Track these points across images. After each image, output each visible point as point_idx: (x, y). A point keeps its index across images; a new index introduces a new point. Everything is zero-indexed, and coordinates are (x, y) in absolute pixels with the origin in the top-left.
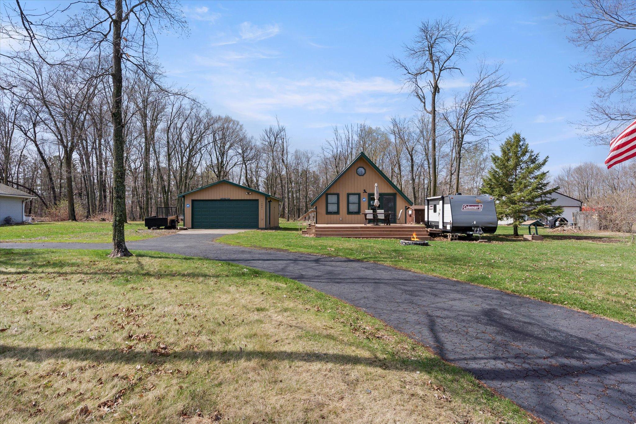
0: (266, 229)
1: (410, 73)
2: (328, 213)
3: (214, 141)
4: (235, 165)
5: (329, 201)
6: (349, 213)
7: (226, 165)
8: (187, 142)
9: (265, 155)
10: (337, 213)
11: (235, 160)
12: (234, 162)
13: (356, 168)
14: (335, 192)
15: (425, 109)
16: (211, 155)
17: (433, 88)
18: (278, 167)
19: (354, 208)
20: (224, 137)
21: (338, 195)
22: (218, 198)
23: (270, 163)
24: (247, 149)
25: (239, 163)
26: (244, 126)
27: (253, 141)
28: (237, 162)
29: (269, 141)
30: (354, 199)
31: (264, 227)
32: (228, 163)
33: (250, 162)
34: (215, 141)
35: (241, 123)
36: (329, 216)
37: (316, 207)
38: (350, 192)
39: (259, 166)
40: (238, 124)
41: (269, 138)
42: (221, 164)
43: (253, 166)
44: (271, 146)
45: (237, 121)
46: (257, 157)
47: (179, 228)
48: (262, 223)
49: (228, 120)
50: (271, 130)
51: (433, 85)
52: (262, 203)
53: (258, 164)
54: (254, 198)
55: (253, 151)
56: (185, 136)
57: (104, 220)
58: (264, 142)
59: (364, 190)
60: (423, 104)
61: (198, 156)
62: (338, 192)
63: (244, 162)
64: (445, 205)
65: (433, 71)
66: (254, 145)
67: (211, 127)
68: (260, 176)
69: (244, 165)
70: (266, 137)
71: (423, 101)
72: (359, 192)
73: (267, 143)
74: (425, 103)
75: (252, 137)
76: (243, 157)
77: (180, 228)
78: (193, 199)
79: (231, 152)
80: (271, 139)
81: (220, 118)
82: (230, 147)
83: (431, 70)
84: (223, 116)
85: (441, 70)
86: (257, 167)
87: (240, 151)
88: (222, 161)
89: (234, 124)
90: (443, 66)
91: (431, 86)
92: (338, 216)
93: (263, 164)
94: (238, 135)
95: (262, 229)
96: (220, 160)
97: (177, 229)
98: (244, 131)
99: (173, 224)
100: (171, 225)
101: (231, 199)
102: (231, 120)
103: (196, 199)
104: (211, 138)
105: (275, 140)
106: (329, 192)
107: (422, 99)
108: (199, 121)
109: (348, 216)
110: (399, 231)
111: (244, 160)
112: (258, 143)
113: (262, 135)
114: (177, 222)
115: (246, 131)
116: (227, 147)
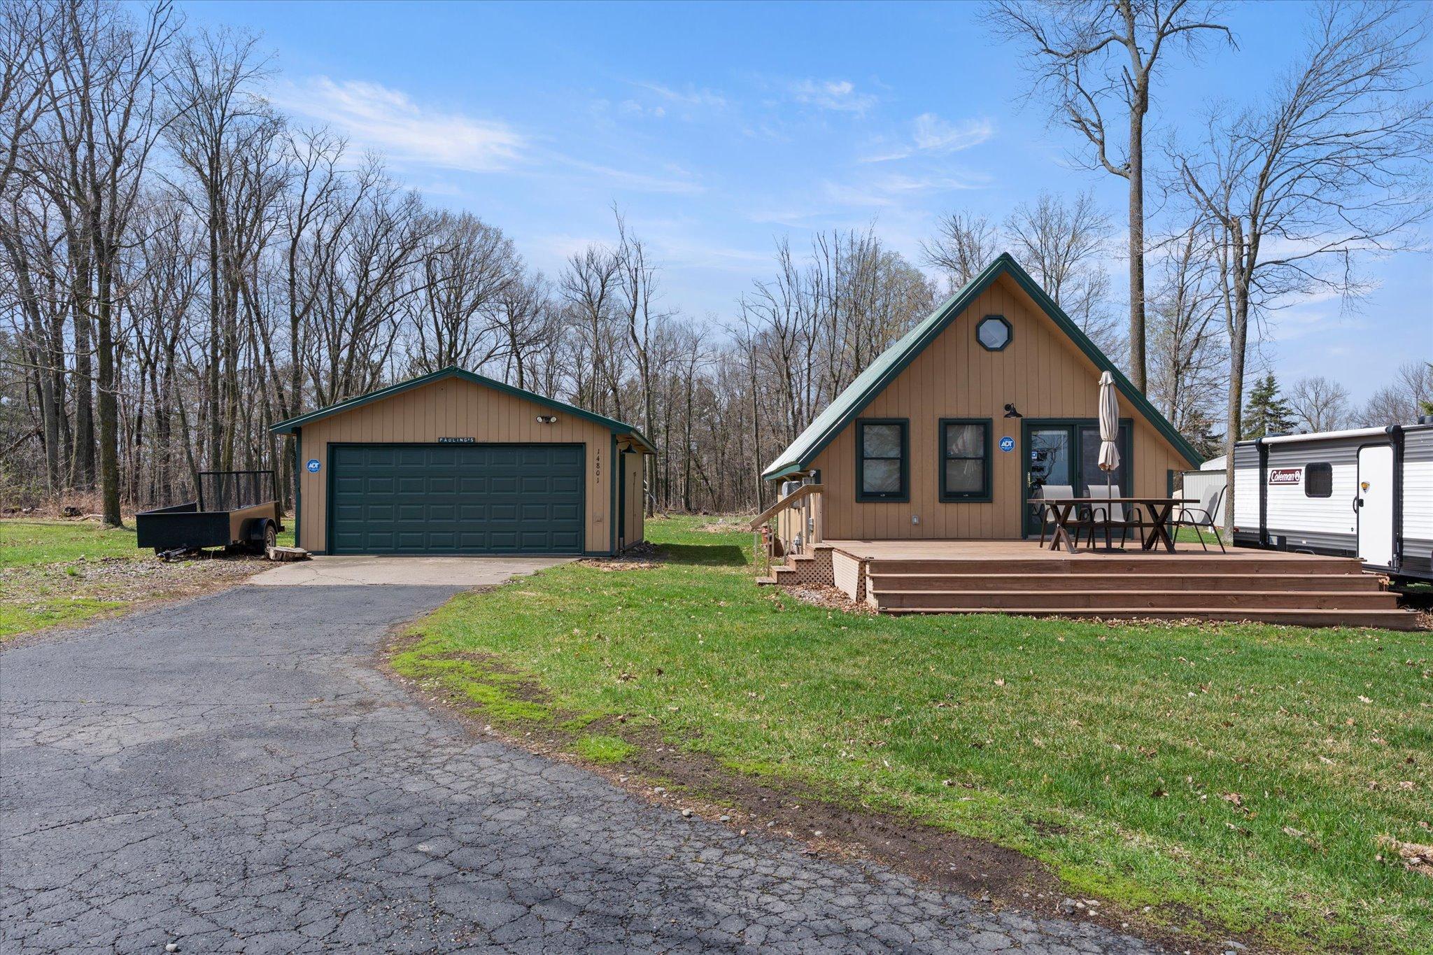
0: (612, 556)
1: (1050, 52)
2: (864, 496)
3: (429, 285)
4: (489, 356)
5: (869, 449)
6: (948, 496)
7: (463, 354)
8: (351, 288)
9: (572, 329)
10: (901, 495)
11: (490, 340)
12: (486, 350)
13: (975, 319)
14: (893, 413)
15: (1105, 163)
16: (421, 329)
17: (1136, 92)
18: (607, 364)
19: (968, 475)
20: (457, 278)
21: (902, 426)
22: (431, 438)
23: (587, 353)
24: (521, 315)
25: (501, 350)
26: (516, 244)
27: (542, 287)
28: (495, 349)
29: (585, 289)
30: (966, 440)
31: (607, 548)
32: (469, 351)
33: (532, 348)
34: (431, 284)
35: (506, 236)
36: (870, 507)
37: (818, 472)
38: (952, 413)
39: (556, 359)
40: (498, 238)
41: (587, 281)
42: (450, 351)
43: (539, 359)
44: (594, 306)
45: (495, 230)
46: (549, 336)
47: (272, 555)
48: (598, 534)
49: (469, 226)
50: (591, 257)
51: (1135, 83)
52: (599, 455)
53: (553, 354)
54: (567, 438)
55: (541, 318)
56: (345, 267)
57: (74, 512)
58: (572, 293)
59: (1008, 407)
60: (1098, 148)
61: (383, 331)
62: (903, 414)
63: (515, 350)
64: (1407, 466)
65: (1130, 42)
66: (541, 300)
67: (420, 242)
68: (557, 389)
69: (514, 359)
70: (578, 280)
71: (1098, 136)
72: (985, 414)
73: (579, 296)
74: (1102, 143)
75: (539, 277)
76: (513, 336)
77: (277, 553)
78: (336, 438)
79: (477, 320)
80: (591, 284)
81: (445, 220)
82: (474, 306)
83: (1124, 35)
84: (456, 212)
85: (1162, 34)
86: (550, 362)
87: (504, 318)
88: (453, 345)
89: (486, 237)
90: (1168, 22)
91: (1129, 87)
92: (903, 507)
93: (565, 356)
94: (497, 272)
95: (599, 556)
96: (446, 338)
97: (268, 558)
98: (515, 257)
99: (255, 537)
100: (249, 541)
101: (480, 440)
102: (478, 227)
103: (346, 438)
104: (420, 276)
105: (603, 286)
106: (869, 413)
107: (1093, 130)
108: (387, 225)
109: (941, 507)
110: (1253, 583)
111: (514, 344)
112: (557, 298)
113: (565, 273)
114: (270, 530)
115: (520, 258)
116: (467, 303)
